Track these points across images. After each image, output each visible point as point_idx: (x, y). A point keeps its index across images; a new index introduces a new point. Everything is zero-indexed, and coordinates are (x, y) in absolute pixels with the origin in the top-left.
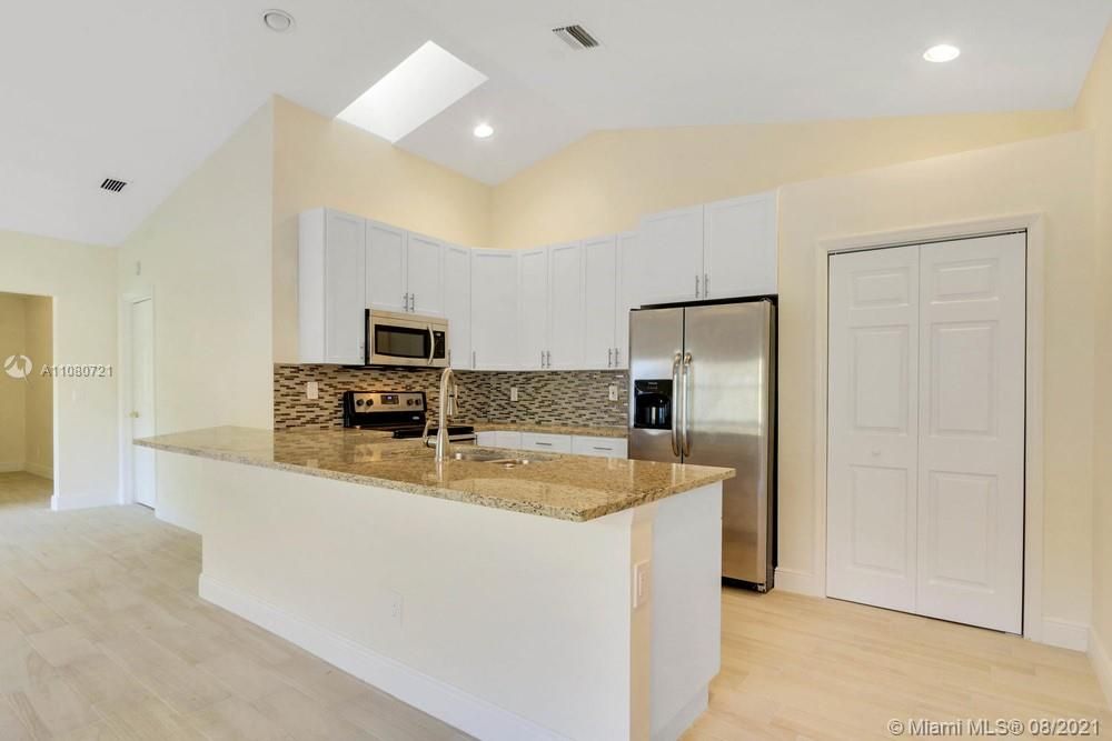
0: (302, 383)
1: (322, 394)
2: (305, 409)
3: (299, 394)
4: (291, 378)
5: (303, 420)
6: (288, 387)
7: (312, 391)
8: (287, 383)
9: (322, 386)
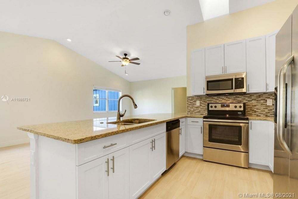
0: (195, 101)
1: (201, 104)
2: (195, 108)
3: (194, 104)
4: (192, 100)
5: (195, 112)
6: (191, 103)
7: (198, 103)
8: (191, 101)
9: (201, 102)
